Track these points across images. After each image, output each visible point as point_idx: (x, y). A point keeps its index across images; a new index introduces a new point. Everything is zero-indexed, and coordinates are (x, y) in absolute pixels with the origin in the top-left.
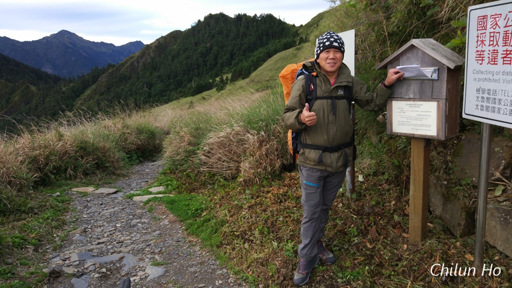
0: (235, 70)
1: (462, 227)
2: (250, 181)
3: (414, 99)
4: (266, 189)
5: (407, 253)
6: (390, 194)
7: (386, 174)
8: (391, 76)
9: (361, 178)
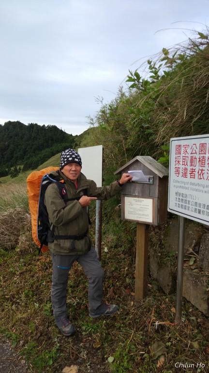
0: (26, 163)
1: (170, 287)
2: (25, 251)
3: (138, 197)
4: (37, 258)
5: (133, 308)
6: (125, 262)
7: (123, 247)
8: (124, 178)
9: (106, 250)
